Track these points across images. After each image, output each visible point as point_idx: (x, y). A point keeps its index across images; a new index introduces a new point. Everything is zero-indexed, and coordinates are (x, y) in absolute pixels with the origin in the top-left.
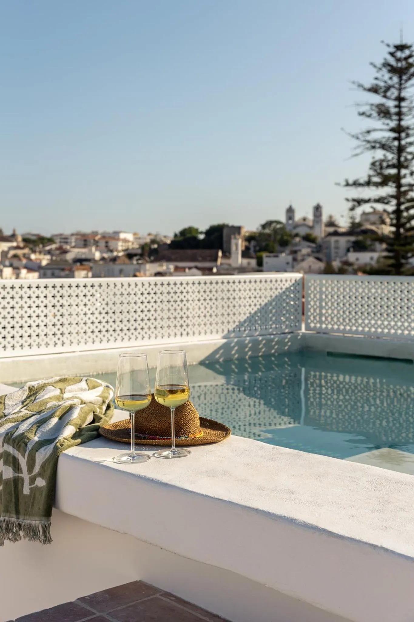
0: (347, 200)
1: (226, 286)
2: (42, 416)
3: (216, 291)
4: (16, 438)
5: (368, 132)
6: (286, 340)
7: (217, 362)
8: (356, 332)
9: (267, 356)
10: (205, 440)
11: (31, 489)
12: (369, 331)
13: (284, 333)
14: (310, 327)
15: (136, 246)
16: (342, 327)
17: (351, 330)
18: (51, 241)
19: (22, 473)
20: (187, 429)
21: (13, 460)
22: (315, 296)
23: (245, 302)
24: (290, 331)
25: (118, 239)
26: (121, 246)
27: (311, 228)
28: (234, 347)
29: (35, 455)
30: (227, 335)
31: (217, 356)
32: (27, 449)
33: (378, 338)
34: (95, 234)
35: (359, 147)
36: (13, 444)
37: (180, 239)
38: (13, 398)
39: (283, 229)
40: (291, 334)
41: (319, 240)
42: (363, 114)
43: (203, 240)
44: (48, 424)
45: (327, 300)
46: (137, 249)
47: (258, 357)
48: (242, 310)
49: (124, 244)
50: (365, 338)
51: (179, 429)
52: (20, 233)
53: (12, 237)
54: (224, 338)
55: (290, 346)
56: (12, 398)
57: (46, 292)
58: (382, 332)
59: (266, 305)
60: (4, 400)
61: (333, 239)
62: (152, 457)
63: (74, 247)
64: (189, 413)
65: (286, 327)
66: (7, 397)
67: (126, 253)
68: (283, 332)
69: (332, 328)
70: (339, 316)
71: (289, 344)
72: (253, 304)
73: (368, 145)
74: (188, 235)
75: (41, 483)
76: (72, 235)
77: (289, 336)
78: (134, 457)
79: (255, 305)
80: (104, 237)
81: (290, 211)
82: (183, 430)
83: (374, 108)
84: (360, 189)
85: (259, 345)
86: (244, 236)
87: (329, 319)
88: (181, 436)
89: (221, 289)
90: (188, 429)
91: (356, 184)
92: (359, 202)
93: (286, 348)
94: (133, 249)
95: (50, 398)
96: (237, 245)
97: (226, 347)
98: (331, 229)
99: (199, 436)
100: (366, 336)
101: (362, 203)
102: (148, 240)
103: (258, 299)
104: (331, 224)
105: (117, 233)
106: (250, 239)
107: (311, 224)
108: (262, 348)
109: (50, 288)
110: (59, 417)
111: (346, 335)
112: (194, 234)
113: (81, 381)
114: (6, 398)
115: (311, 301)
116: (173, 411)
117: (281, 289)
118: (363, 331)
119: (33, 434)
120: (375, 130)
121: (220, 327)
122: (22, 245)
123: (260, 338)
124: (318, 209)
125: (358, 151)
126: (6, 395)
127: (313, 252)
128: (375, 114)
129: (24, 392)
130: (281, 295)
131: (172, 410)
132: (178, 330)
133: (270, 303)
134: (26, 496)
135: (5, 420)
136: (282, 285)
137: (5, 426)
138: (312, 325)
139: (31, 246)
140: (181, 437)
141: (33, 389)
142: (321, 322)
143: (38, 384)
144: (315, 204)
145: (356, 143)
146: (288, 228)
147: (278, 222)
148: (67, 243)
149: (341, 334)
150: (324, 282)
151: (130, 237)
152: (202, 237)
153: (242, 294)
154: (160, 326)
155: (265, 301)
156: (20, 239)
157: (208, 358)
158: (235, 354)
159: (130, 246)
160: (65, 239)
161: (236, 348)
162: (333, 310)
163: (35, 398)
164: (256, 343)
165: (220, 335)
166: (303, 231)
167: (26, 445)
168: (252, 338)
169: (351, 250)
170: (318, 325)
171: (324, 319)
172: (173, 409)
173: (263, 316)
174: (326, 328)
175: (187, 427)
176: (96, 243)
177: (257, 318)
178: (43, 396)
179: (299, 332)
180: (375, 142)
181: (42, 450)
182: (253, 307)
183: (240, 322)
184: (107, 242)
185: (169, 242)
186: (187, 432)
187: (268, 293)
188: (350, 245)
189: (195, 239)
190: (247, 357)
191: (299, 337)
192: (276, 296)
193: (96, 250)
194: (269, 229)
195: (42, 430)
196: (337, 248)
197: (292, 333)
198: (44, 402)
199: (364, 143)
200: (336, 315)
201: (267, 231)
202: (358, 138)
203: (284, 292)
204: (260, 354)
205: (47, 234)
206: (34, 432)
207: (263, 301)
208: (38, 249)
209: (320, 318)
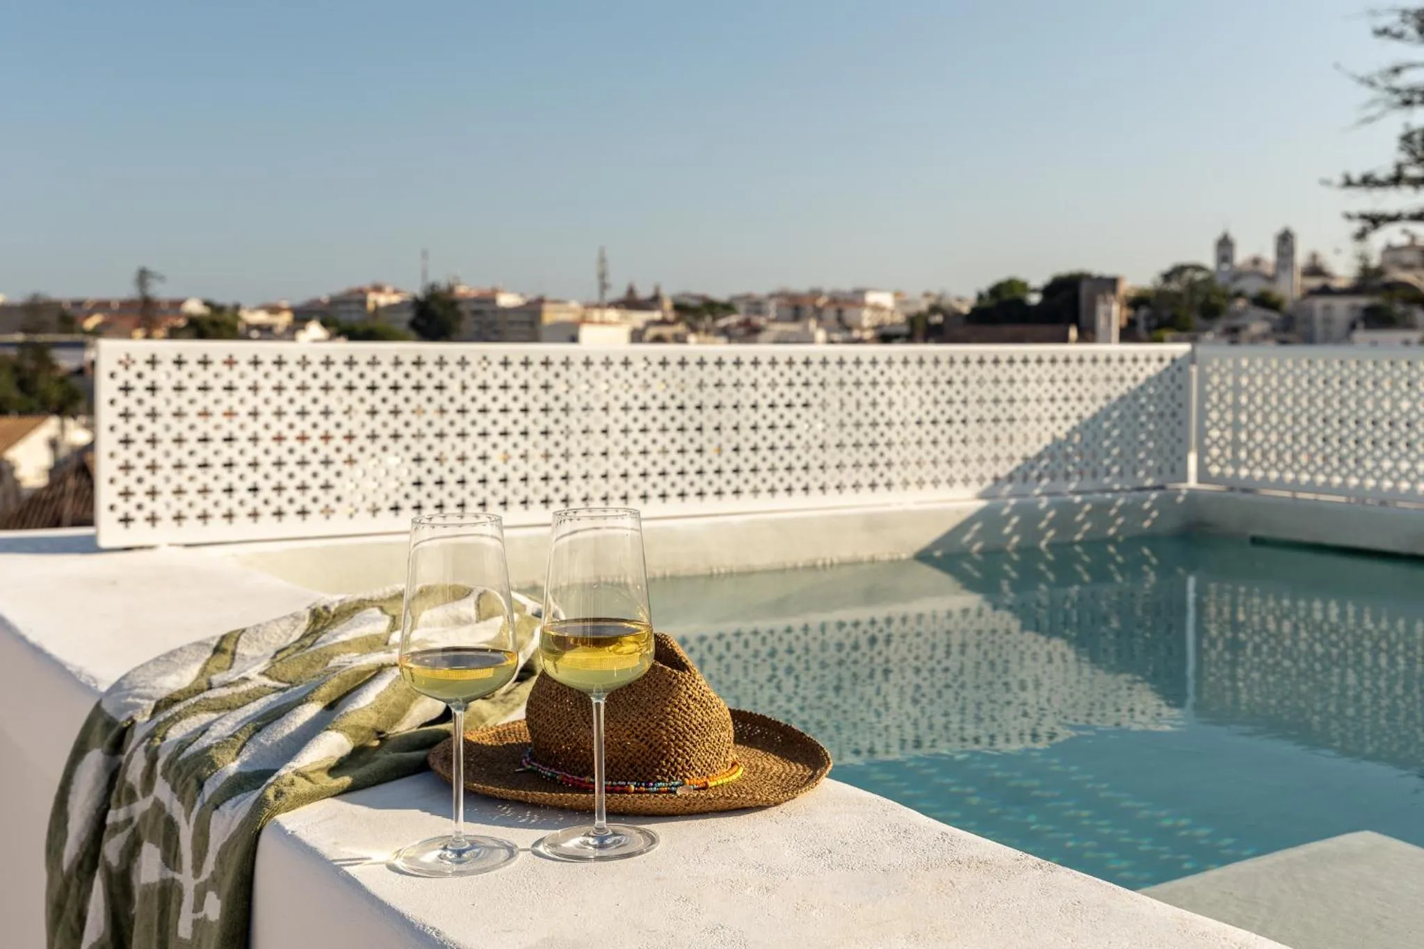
0: (1349, 217)
1: (990, 371)
2: (289, 696)
3: (965, 382)
4: (186, 761)
5: (1397, 71)
6: (1147, 505)
7: (965, 554)
8: (1327, 488)
9: (1095, 544)
10: (722, 801)
11: (196, 924)
12: (1361, 486)
13: (1141, 489)
14: (1209, 474)
15: (899, 318)
16: (1289, 476)
17: (1312, 482)
18: (728, 308)
19: (180, 872)
20: (680, 759)
21: (165, 829)
22: (1221, 398)
23: (1040, 409)
24: (1158, 483)
25: (862, 305)
26: (867, 318)
27: (1271, 279)
28: (1008, 517)
29: (210, 817)
30: (990, 489)
31: (967, 537)
32: (199, 800)
33: (1383, 503)
34: (816, 294)
35: (1373, 102)
36: (175, 779)
37: (988, 303)
38: (260, 637)
39: (1209, 281)
40: (1162, 492)
41: (1288, 306)
42: (1384, 32)
43: (1038, 307)
44: (282, 724)
45: (1252, 408)
46: (902, 324)
47: (1072, 544)
48: (1032, 428)
49: (875, 315)
50: (1349, 503)
51: (654, 758)
52: (669, 293)
53: (653, 302)
54: (982, 496)
55: (1154, 521)
56: (257, 640)
57: (525, 375)
58: (1395, 489)
59: (1095, 417)
60: (236, 643)
61: (1319, 303)
62: (522, 854)
63: (776, 320)
64: (688, 708)
65: (1148, 474)
66: (244, 634)
67: (879, 332)
68: (1137, 484)
69: (1265, 478)
70: (1281, 447)
71: (1155, 514)
72: (1060, 415)
73: (1397, 99)
74: (1006, 296)
75: (214, 908)
76: (772, 296)
77: (1154, 495)
78: (464, 851)
79: (1066, 418)
80: (834, 300)
81: (1225, 246)
82: (667, 761)
83: (1409, 17)
84: (1378, 193)
85: (1076, 514)
86: (1126, 298)
87: (1258, 455)
88: (659, 781)
89: (976, 378)
90: (683, 758)
91: (1368, 181)
92: (1376, 221)
93: (1147, 524)
94: (893, 324)
95: (346, 644)
96: (1109, 316)
97: (988, 518)
98: (1315, 283)
99: (720, 782)
100: (1353, 500)
101: (1381, 222)
102: (923, 306)
103: (1073, 402)
104: (1315, 270)
105: (860, 293)
106: (1137, 302)
107: (1269, 270)
108: (1083, 522)
109: (536, 367)
110: (327, 702)
111: (1301, 495)
112: (1018, 293)
113: (468, 595)
114: (242, 638)
115: (1211, 410)
116: (598, 705)
117: (1135, 379)
118: (1344, 484)
119: (234, 752)
120: (1412, 66)
121: (974, 470)
122: (671, 316)
123: (1078, 499)
124: (1285, 240)
125: (1374, 111)
126: (244, 631)
127: (1274, 330)
128: (1411, 31)
129: (296, 623)
130: (1135, 396)
131: (594, 701)
132: (865, 476)
133: (1104, 414)
134: (182, 942)
135: (195, 705)
136: (1135, 370)
137: (187, 720)
138: (1215, 470)
139: (690, 318)
140: (660, 784)
141: (325, 614)
142: (1236, 463)
143: (341, 601)
144: (1278, 229)
145: (1367, 93)
146: (1220, 281)
147: (1198, 268)
148: (759, 312)
149: (1287, 494)
150: (1245, 363)
151: (886, 300)
152: (1035, 299)
153: (1032, 390)
154: (819, 463)
155: (1088, 410)
156: (668, 304)
157: (937, 544)
158: (1010, 536)
159: (887, 318)
160: (756, 306)
161: (1015, 520)
162: (1267, 434)
163: (314, 641)
164: (1066, 513)
165: (975, 488)
166: (1253, 286)
167: (201, 786)
168: (1057, 499)
169: (1361, 325)
170: (1230, 471)
171: (1243, 454)
172: (599, 698)
173: (1087, 445)
174: (1250, 477)
175: (681, 751)
176: (818, 313)
177: (1070, 449)
178: (335, 636)
179: (1182, 486)
180: (1412, 91)
181: (227, 808)
182: (1060, 421)
183: (1026, 459)
184: (840, 311)
185: (965, 309)
186: (680, 768)
187: (1100, 390)
188: (1358, 314)
189: (1020, 303)
190: (1043, 544)
191: (1180, 499)
192: (1122, 398)
193: (818, 326)
194: (1179, 283)
195: (262, 740)
196: (1328, 321)
197: (1161, 488)
198: (323, 652)
199: (1387, 94)
200: (1275, 446)
201: (1175, 286)
202: (1372, 84)
203: (1142, 388)
204: (1078, 537)
205: (720, 294)
206: (239, 744)
207: (1087, 409)
208: (702, 325)
209: (1235, 453)
